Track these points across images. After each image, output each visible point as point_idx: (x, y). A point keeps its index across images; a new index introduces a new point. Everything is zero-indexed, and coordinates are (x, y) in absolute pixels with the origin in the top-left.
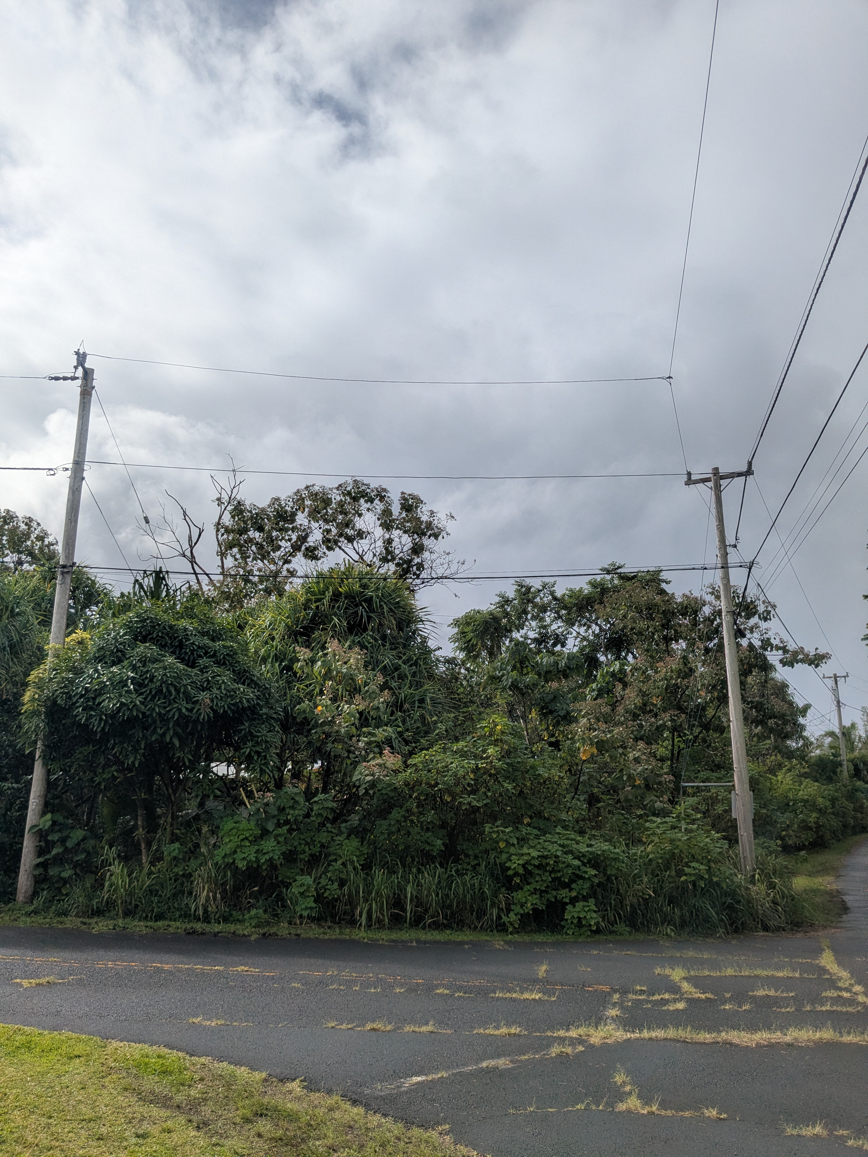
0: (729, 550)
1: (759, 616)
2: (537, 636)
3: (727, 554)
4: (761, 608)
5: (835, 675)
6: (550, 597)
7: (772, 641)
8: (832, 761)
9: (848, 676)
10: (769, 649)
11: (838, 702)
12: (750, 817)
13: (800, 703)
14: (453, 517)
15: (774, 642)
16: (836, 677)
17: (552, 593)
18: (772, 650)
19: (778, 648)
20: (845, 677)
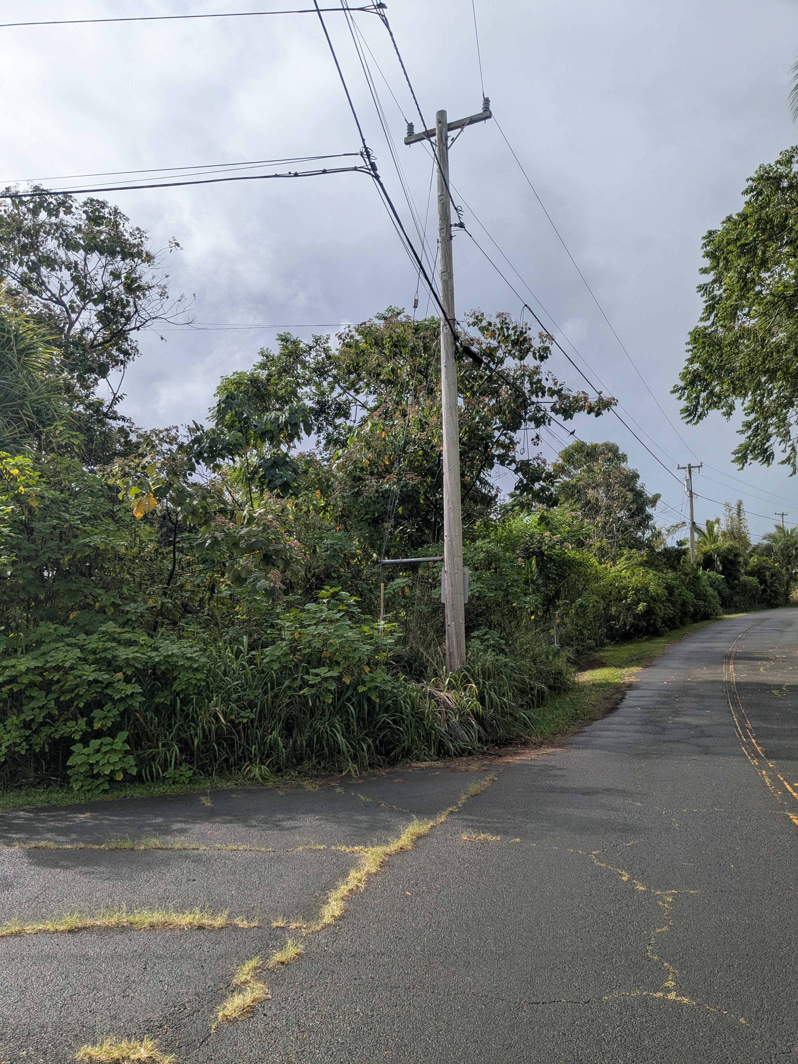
0: (455, 231)
1: (534, 354)
2: (314, 406)
3: (451, 237)
4: (536, 344)
5: (689, 465)
6: (323, 355)
7: (544, 383)
8: (677, 550)
9: (702, 466)
10: (540, 394)
11: (691, 492)
12: (462, 601)
13: (650, 493)
14: (177, 244)
15: (547, 384)
16: (690, 467)
17: (326, 350)
18: (543, 395)
19: (552, 393)
20: (699, 467)
